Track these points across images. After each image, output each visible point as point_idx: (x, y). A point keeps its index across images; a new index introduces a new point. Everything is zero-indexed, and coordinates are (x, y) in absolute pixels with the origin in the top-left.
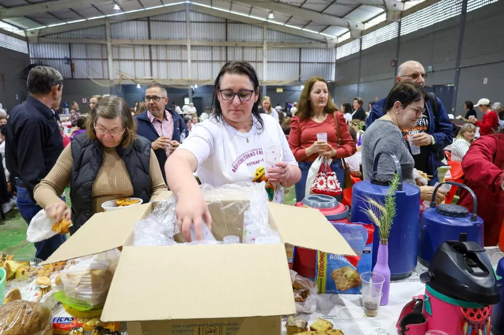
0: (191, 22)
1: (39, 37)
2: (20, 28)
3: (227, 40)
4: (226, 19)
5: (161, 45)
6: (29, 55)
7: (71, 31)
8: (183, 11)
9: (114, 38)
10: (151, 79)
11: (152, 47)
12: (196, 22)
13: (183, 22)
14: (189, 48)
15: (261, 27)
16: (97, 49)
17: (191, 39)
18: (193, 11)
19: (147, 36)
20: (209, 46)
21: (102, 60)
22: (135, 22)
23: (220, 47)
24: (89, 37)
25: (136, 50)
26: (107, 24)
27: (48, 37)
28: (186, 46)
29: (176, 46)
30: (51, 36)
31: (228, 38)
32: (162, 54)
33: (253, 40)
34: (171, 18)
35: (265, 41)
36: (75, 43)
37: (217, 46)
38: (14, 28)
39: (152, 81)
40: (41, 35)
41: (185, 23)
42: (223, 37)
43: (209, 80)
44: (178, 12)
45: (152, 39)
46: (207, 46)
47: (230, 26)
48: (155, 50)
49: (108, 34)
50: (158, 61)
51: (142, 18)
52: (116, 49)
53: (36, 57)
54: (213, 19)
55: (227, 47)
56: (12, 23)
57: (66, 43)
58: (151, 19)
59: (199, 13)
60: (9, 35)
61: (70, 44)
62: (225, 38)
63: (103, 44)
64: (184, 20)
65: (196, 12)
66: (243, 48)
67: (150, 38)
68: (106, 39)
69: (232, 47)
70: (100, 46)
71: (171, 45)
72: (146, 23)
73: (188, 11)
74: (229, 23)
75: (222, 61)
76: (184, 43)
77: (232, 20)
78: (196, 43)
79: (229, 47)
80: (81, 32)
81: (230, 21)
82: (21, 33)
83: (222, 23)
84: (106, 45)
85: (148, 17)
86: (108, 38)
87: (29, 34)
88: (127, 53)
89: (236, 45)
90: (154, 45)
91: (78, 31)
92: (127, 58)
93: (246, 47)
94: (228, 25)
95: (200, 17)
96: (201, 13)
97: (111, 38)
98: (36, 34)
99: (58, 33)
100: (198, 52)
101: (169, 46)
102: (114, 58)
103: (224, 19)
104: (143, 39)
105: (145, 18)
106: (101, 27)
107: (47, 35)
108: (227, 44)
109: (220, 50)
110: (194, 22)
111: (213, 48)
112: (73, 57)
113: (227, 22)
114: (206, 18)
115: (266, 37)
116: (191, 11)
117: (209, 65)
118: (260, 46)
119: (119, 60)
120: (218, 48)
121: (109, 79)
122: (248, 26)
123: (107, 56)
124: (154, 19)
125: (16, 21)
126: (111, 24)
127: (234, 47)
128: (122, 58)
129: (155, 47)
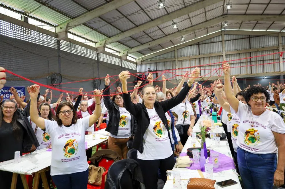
0: (225, 41)
1: (142, 61)
2: (134, 58)
3: (250, 48)
4: (250, 36)
5: (206, 57)
6: (137, 71)
7: (157, 56)
8: (220, 35)
9: (179, 57)
10: (201, 78)
11: (201, 59)
12: (229, 40)
13: (220, 42)
14: (224, 56)
15: (276, 36)
16: (170, 63)
17: (226, 51)
18: (227, 35)
19: (198, 53)
20: (238, 54)
21: (173, 69)
22: (191, 46)
23: (246, 53)
24: (166, 58)
25: (192, 62)
26: (176, 50)
27: (146, 61)
28: (223, 56)
29: (216, 56)
30: (147, 61)
31: (251, 47)
32: (207, 62)
33: (270, 46)
34: (212, 40)
35: (280, 45)
36: (158, 62)
37: (243, 53)
38: (132, 58)
39: (201, 79)
40: (143, 60)
41: (221, 42)
42: (248, 47)
43: (239, 75)
44: (216, 37)
45: (201, 54)
46: (236, 54)
47: (252, 39)
48: (203, 60)
49: (176, 55)
50: (204, 66)
51: (195, 44)
52: (180, 63)
53: (140, 71)
54: (240, 37)
55: (250, 53)
56: (131, 56)
57: (154, 63)
58: (200, 43)
59: (230, 35)
60: (130, 62)
61: (156, 63)
62: (249, 47)
63: (173, 61)
64: (221, 40)
65: (228, 35)
66: (263, 51)
67: (199, 54)
68: (175, 58)
69: (254, 52)
70: (171, 62)
71: (213, 56)
72: (197, 46)
73: (223, 35)
74: (252, 37)
75: (247, 62)
76: (221, 54)
77: (253, 35)
78: (229, 53)
79: (252, 52)
80: (162, 56)
81: (252, 36)
82: (134, 60)
83: (246, 38)
84: (175, 61)
85: (199, 43)
86: (176, 57)
87: (137, 61)
88: (186, 64)
89: (258, 50)
90: (202, 58)
91: (160, 56)
92: (186, 67)
93: (265, 51)
94: (251, 38)
95: (231, 37)
96: (232, 35)
97: (178, 57)
98: (141, 61)
99: (150, 59)
100: (230, 58)
101: (211, 57)
102: (179, 68)
103: (247, 35)
104: (195, 55)
105: (196, 43)
106: (172, 52)
107: (145, 60)
108: (250, 51)
109: (246, 55)
110: (227, 41)
111: (241, 55)
112: (158, 70)
113: (249, 37)
114: (235, 37)
115: (281, 42)
116: (225, 34)
117: (238, 65)
118: (276, 48)
119: (182, 69)
120: (244, 54)
121: (176, 80)
122: (265, 37)
123: (175, 67)
124: (202, 43)
125: (133, 55)
126: (177, 50)
127: (256, 52)
128: (183, 67)
129: (203, 59)
